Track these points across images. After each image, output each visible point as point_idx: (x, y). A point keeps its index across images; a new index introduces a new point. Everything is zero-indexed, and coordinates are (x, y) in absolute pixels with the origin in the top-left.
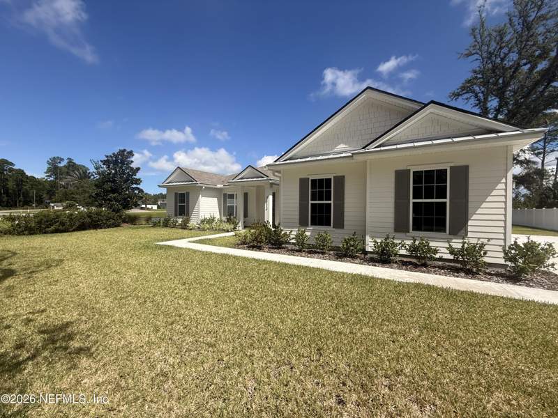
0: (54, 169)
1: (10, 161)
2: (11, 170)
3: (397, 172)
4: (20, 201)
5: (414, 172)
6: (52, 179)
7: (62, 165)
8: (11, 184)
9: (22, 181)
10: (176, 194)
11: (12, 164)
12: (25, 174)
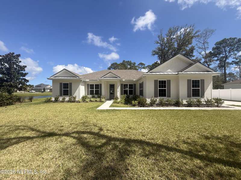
3: (188, 80)
5: (192, 80)
10: (61, 83)
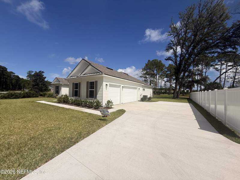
0: (29, 75)
1: (13, 72)
2: (14, 76)
4: (17, 88)
5: (89, 82)
6: (29, 79)
7: (33, 74)
8: (14, 81)
9: (18, 80)
10: (56, 86)
11: (14, 73)
12: (19, 77)
